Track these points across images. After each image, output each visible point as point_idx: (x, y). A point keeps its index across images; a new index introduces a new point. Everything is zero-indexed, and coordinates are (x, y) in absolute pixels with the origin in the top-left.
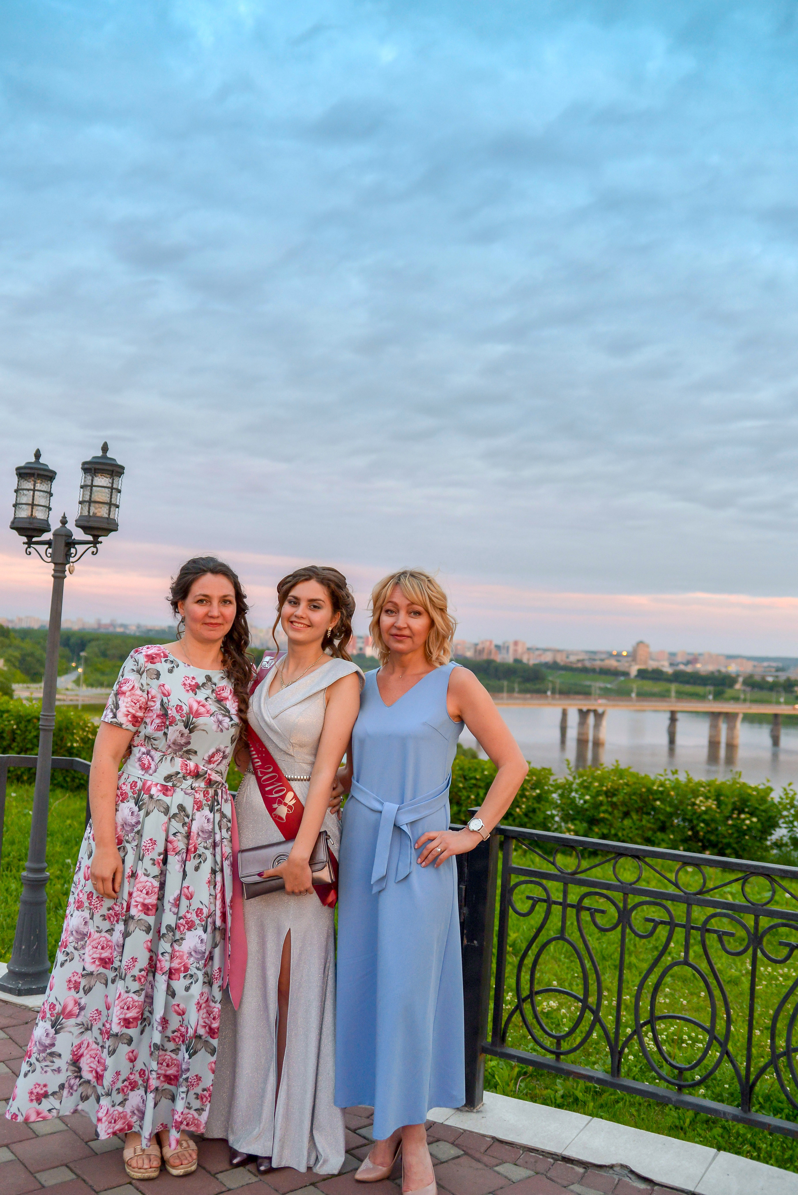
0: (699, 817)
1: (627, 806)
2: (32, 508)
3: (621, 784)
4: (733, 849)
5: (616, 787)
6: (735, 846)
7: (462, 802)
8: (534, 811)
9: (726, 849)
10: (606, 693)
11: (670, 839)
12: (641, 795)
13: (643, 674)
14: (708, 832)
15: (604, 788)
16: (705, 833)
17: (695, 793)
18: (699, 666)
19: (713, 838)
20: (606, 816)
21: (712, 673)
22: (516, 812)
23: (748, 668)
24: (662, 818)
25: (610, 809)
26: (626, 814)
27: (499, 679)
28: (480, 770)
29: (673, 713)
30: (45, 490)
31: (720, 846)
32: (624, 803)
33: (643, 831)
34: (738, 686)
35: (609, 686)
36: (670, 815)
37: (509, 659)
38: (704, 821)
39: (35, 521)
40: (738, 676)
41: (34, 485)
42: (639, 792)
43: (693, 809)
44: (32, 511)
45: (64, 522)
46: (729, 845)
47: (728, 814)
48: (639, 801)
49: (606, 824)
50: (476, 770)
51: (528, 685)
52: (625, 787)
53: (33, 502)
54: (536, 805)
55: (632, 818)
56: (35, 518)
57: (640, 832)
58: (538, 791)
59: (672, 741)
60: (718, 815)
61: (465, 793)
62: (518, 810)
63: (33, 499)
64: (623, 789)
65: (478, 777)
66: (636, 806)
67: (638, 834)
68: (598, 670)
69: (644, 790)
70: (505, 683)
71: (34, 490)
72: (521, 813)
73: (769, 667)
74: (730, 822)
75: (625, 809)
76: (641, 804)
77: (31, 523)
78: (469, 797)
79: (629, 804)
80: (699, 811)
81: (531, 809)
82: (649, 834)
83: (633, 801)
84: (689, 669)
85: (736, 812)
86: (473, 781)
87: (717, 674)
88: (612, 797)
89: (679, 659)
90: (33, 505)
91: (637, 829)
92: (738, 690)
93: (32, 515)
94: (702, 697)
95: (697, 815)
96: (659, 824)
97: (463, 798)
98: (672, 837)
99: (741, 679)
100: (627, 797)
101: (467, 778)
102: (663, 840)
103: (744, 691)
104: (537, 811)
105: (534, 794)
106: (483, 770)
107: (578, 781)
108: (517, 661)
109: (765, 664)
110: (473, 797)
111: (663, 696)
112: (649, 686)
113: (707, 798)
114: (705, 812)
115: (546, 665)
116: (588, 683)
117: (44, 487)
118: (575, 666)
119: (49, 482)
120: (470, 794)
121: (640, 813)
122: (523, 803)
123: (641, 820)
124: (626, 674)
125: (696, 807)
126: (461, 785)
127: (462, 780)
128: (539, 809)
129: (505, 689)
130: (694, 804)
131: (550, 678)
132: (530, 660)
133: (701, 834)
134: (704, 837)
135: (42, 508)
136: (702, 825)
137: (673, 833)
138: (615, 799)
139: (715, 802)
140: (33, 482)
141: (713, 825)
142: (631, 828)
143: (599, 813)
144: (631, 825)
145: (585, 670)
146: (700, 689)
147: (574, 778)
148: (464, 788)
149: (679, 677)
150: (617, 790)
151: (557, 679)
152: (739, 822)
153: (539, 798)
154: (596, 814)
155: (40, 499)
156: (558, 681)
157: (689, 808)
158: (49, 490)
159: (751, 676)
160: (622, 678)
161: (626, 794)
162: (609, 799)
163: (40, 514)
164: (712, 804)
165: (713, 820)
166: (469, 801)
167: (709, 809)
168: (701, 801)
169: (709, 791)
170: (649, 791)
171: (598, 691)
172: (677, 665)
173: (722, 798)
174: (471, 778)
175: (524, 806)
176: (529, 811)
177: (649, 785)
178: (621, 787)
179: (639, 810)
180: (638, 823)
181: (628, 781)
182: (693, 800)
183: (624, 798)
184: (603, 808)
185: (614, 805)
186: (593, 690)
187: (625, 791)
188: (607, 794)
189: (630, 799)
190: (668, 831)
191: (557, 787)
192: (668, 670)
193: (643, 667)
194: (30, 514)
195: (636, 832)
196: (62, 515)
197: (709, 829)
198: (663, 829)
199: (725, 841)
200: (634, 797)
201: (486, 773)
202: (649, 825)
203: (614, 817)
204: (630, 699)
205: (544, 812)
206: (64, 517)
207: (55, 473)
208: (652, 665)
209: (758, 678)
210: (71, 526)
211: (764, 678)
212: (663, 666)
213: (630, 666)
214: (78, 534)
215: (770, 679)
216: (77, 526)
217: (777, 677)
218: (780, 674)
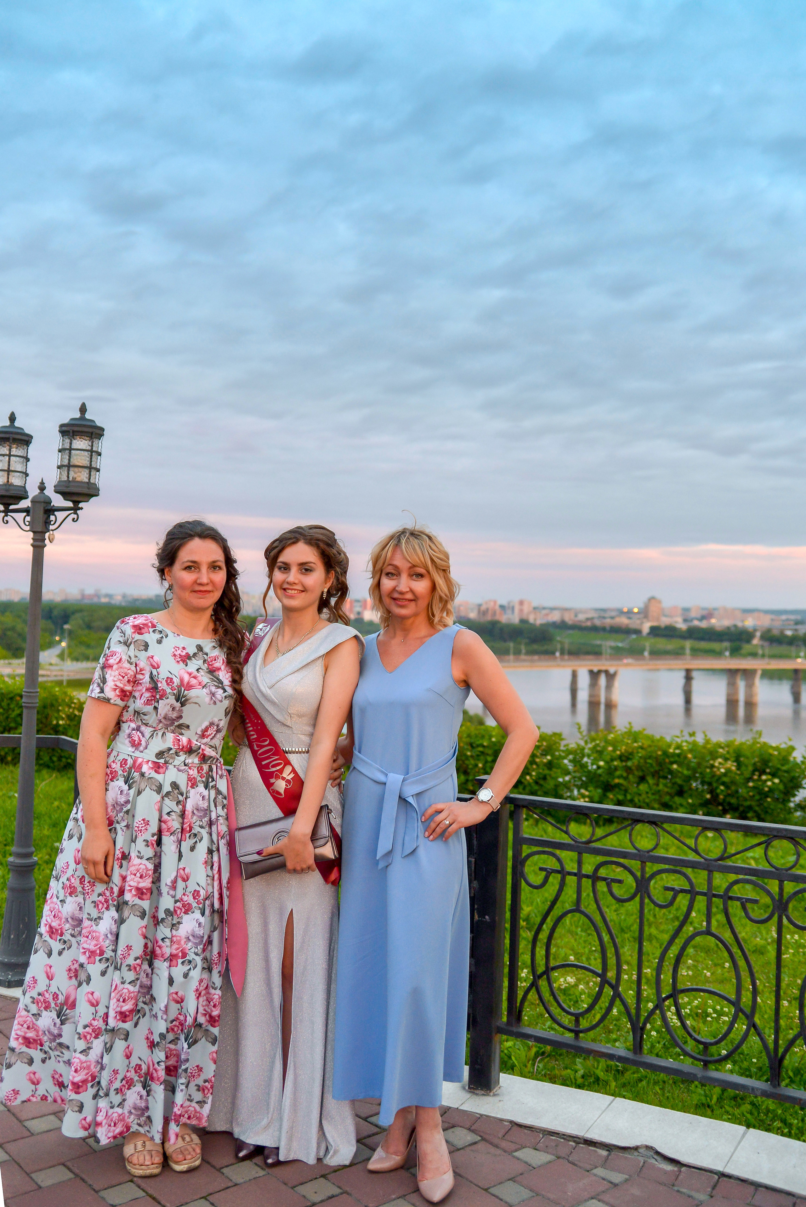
0: (719, 779)
1: (643, 771)
2: (8, 475)
3: (635, 747)
4: (756, 812)
5: (630, 750)
6: (757, 808)
7: (469, 771)
8: (545, 778)
9: (748, 812)
10: (618, 653)
11: (688, 803)
12: (656, 759)
13: (655, 631)
14: (729, 795)
15: (618, 753)
16: (725, 796)
17: (714, 755)
18: (713, 621)
19: (733, 801)
20: (621, 781)
21: (728, 628)
22: (526, 779)
23: (765, 622)
24: (679, 781)
25: (625, 774)
26: (642, 779)
27: (505, 641)
28: (487, 737)
29: (688, 672)
30: (22, 455)
31: (741, 809)
32: (639, 768)
33: (660, 796)
34: (755, 641)
35: (620, 645)
36: (688, 779)
37: (515, 619)
38: (723, 784)
39: (11, 488)
40: (755, 630)
41: (10, 450)
42: (654, 755)
43: (712, 772)
44: (8, 478)
45: (42, 487)
46: (750, 808)
47: (748, 776)
48: (654, 765)
49: (620, 789)
50: (483, 737)
51: (535, 647)
52: (640, 750)
53: (9, 468)
54: (547, 772)
55: (648, 783)
56: (12, 485)
57: (657, 797)
58: (549, 758)
59: (688, 701)
60: (738, 777)
61: (472, 762)
62: (528, 777)
63: (9, 465)
64: (638, 752)
65: (485, 744)
66: (652, 770)
67: (655, 800)
68: (608, 628)
69: (660, 753)
70: (511, 645)
71: (10, 456)
72: (531, 781)
73: (787, 620)
74: (751, 784)
75: (641, 774)
76: (657, 768)
77: (7, 490)
78: (476, 765)
79: (644, 769)
80: (718, 773)
81: (541, 776)
82: (667, 798)
83: (648, 765)
84: (704, 624)
85: (757, 773)
86: (481, 749)
87: (733, 629)
88: (626, 761)
89: (693, 614)
90: (9, 471)
91: (653, 794)
92: (756, 645)
93: (8, 481)
94: (718, 654)
95: (716, 778)
96: (677, 788)
97: (470, 767)
98: (690, 801)
99: (758, 634)
100: (642, 761)
101: (474, 745)
102: (681, 805)
103: (762, 646)
104: (548, 777)
105: (545, 761)
106: (491, 737)
107: (590, 745)
108: (523, 621)
109: (784, 617)
110: (480, 765)
111: (678, 653)
112: (662, 643)
113: (726, 760)
114: (725, 775)
115: (554, 625)
116: (598, 642)
117: (20, 452)
118: (583, 625)
119: (25, 446)
120: (477, 762)
121: (656, 778)
122: (533, 770)
123: (657, 785)
124: (638, 632)
125: (715, 770)
126: (469, 753)
127: (469, 747)
128: (550, 776)
129: (512, 651)
130: (713, 766)
131: (558, 638)
132: (536, 619)
133: (721, 797)
134: (724, 800)
135: (18, 474)
136: (722, 788)
137: (691, 796)
138: (629, 764)
139: (735, 764)
140: (8, 447)
141: (733, 788)
142: (647, 793)
143: (613, 779)
144: (648, 790)
145: (594, 629)
146: (716, 646)
147: (586, 742)
148: (472, 756)
149: (693, 634)
150: (631, 754)
151: (565, 639)
152: (760, 783)
153: (550, 765)
154: (610, 780)
155: (17, 465)
156: (567, 641)
157: (708, 770)
158: (25, 455)
159: (769, 630)
160: (634, 636)
161: (641, 757)
162: (624, 764)
163: (16, 481)
164: (731, 765)
165: (733, 782)
166: (477, 769)
167: (728, 771)
168: (720, 763)
169: (728, 752)
170: (665, 753)
171: (609, 651)
172: (692, 620)
173: (742, 759)
174: (478, 746)
175: (534, 773)
176: (539, 778)
177: (664, 747)
178: (635, 751)
179: (655, 774)
180: (655, 787)
181: (643, 744)
182: (712, 762)
183: (639, 762)
184: (618, 773)
185: (628, 770)
186: (604, 651)
187: (640, 755)
188: (621, 758)
189: (646, 763)
190: (685, 795)
191: (569, 752)
192: (682, 626)
193: (655, 624)
194: (6, 481)
195: (654, 797)
196: (40, 481)
197: (729, 792)
198: (681, 793)
199: (747, 803)
200: (649, 761)
201: (494, 739)
202: (666, 790)
203: (629, 782)
204: (644, 658)
205: (556, 779)
206: (42, 483)
207: (31, 437)
208: (665, 621)
209: (776, 632)
210: (50, 492)
211: (782, 632)
212: (676, 622)
213: (642, 623)
214: (58, 501)
215: (789, 633)
216: (56, 492)
217: (796, 630)
218: (799, 627)
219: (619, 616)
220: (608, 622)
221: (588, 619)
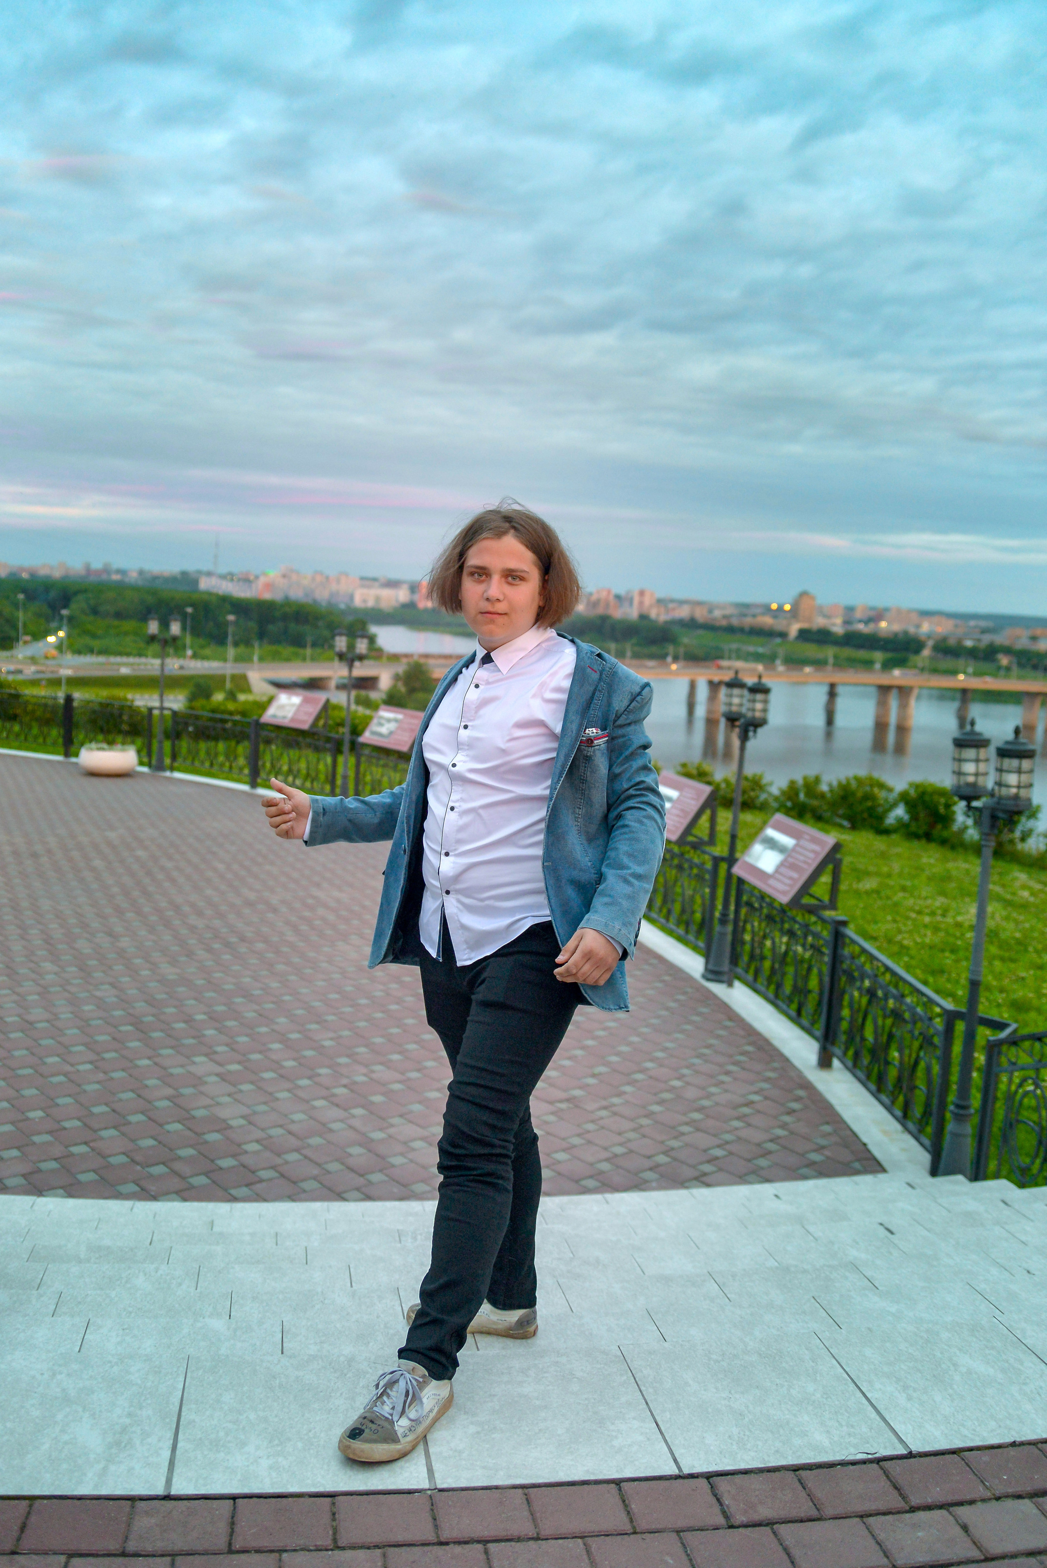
13: (805, 635)
21: (896, 635)
27: (618, 640)
29: (832, 686)
34: (926, 652)
35: (760, 650)
37: (633, 613)
40: (928, 639)
51: (653, 649)
59: (830, 721)
68: (747, 629)
70: (613, 645)
73: (975, 627)
84: (867, 628)
87: (902, 636)
89: (857, 616)
92: (926, 657)
94: (868, 664)
99: (930, 643)
103: (934, 659)
108: (643, 617)
109: (972, 623)
112: (811, 650)
115: (681, 622)
118: (717, 624)
124: (783, 635)
132: (659, 615)
145: (731, 629)
146: (862, 654)
149: (852, 640)
151: (693, 640)
156: (694, 644)
159: (944, 639)
160: (778, 640)
172: (854, 623)
192: (839, 630)
193: (805, 625)
204: (775, 668)
208: (820, 622)
209: (952, 642)
211: (960, 642)
212: (834, 625)
213: (789, 625)
215: (969, 643)
217: (979, 640)
218: (985, 637)
219: (763, 614)
220: (748, 621)
221: (725, 617)
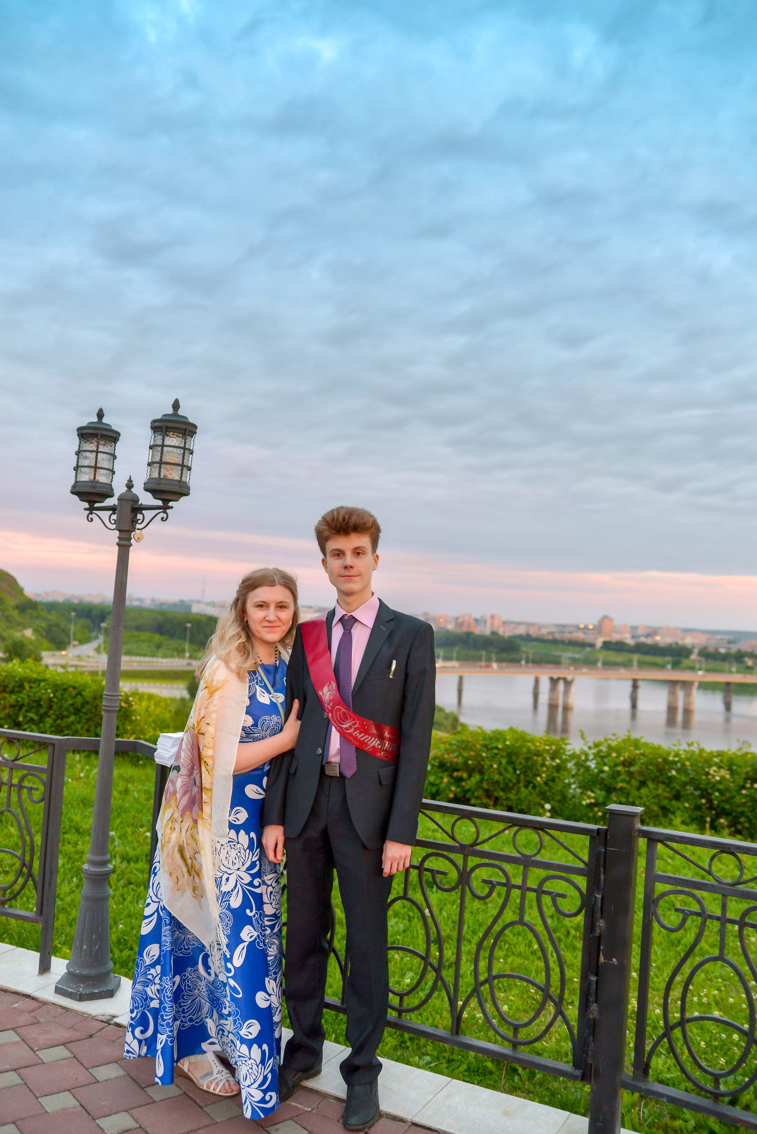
0: (714, 786)
1: (643, 775)
2: (95, 471)
3: (637, 754)
4: (747, 817)
5: (632, 757)
6: (749, 814)
7: (484, 771)
8: (553, 780)
9: (740, 817)
10: (575, 662)
11: (685, 807)
12: (657, 765)
13: (607, 646)
14: (722, 801)
15: (622, 759)
16: (719, 802)
17: (708, 762)
18: (658, 638)
19: (727, 806)
20: (624, 785)
22: (536, 780)
23: (701, 641)
24: (678, 787)
25: (627, 779)
26: (643, 784)
27: (478, 649)
28: (502, 740)
30: (109, 452)
31: (734, 814)
32: (641, 773)
33: (660, 800)
34: (693, 657)
35: (577, 656)
36: (685, 784)
37: (487, 631)
38: (718, 790)
39: (97, 485)
40: (693, 647)
41: (98, 447)
42: (655, 762)
43: (707, 779)
44: (95, 475)
45: (130, 485)
46: (743, 813)
47: (741, 784)
48: (655, 771)
49: (623, 793)
50: (497, 740)
51: (504, 655)
52: (642, 757)
53: (96, 465)
54: (555, 774)
55: (648, 787)
56: (98, 482)
57: (656, 800)
58: (558, 761)
60: (732, 785)
61: (488, 762)
62: (539, 779)
63: (96, 462)
64: (640, 759)
65: (500, 746)
66: (653, 776)
67: (654, 803)
68: (567, 641)
69: (660, 760)
70: (484, 653)
71: (97, 452)
72: (541, 782)
73: (722, 639)
74: (744, 792)
75: (642, 778)
76: (658, 774)
77: (93, 487)
78: (492, 766)
79: (645, 774)
80: (713, 780)
81: (550, 778)
82: (665, 802)
83: (649, 771)
84: (649, 641)
85: (749, 781)
86: (495, 751)
87: (674, 646)
88: (629, 767)
89: (640, 632)
90: (96, 468)
91: (653, 798)
92: (694, 661)
93: (95, 478)
94: (661, 667)
95: (711, 785)
96: (674, 792)
97: (486, 767)
98: (687, 805)
99: (696, 651)
100: (644, 767)
101: (489, 747)
102: (678, 808)
103: (700, 662)
104: (557, 780)
105: (554, 764)
106: (505, 740)
107: (594, 751)
108: (494, 633)
110: (495, 766)
112: (613, 656)
113: (720, 767)
114: (720, 782)
115: (520, 637)
116: (558, 653)
117: (107, 449)
118: (546, 638)
119: (113, 444)
120: (492, 763)
121: (656, 783)
122: (544, 772)
123: (657, 789)
124: (592, 645)
125: (710, 777)
126: (484, 755)
127: (485, 749)
128: (559, 778)
129: (484, 658)
130: (708, 774)
131: (523, 649)
132: (505, 632)
133: (716, 802)
134: (718, 806)
135: (105, 471)
136: (717, 794)
137: (687, 800)
138: (632, 769)
139: (728, 772)
140: (96, 443)
141: (728, 795)
142: (648, 796)
143: (617, 782)
144: (648, 794)
145: (555, 642)
146: (659, 660)
147: (590, 748)
148: (487, 757)
149: (640, 649)
150: (634, 760)
151: (529, 650)
152: (753, 791)
153: (558, 768)
154: (614, 784)
155: (103, 461)
156: (531, 652)
157: (704, 777)
158: (113, 452)
159: (705, 648)
160: (589, 649)
161: (643, 764)
162: (627, 769)
163: (102, 478)
164: (725, 773)
165: (727, 789)
166: (492, 770)
167: (723, 778)
168: (715, 771)
169: (721, 761)
170: (665, 760)
171: (568, 661)
172: (639, 637)
173: (734, 768)
174: (493, 748)
175: (544, 775)
176: (549, 780)
177: (664, 755)
178: (637, 758)
179: (655, 780)
180: (654, 791)
181: (644, 751)
182: (707, 770)
183: (641, 767)
184: (622, 777)
185: (630, 774)
186: (563, 659)
187: (642, 761)
188: (624, 764)
189: (647, 769)
190: (682, 799)
191: (573, 756)
192: (630, 641)
193: (608, 639)
194: (92, 478)
195: (653, 800)
196: (128, 479)
197: (724, 798)
198: (677, 797)
199: (740, 809)
200: (650, 767)
201: (508, 743)
202: (666, 794)
203: (631, 786)
204: (597, 669)
205: (562, 781)
206: (130, 481)
207: (119, 434)
208: (617, 637)
209: (711, 650)
210: (138, 490)
211: (716, 650)
212: (626, 638)
213: (597, 638)
214: (146, 499)
215: (722, 650)
216: (146, 490)
217: (729, 648)
218: (731, 646)
219: (575, 631)
